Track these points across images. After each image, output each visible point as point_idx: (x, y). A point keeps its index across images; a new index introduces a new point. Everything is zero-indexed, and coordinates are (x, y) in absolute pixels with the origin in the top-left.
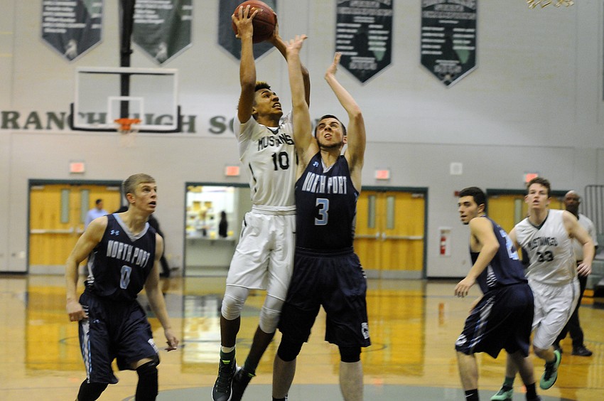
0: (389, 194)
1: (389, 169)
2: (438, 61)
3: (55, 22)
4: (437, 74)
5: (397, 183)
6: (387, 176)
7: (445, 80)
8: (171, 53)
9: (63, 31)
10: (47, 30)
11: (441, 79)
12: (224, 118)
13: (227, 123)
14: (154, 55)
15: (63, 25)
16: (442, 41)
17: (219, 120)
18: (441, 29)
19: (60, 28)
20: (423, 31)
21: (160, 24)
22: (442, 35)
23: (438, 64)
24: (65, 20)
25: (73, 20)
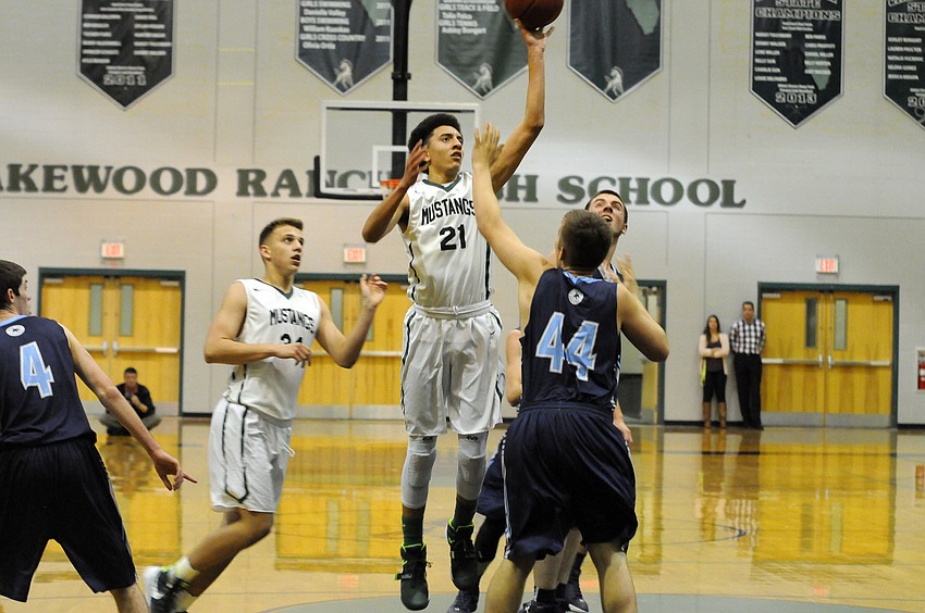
0: (836, 295)
1: (838, 257)
2: (912, 90)
3: (318, 33)
4: (911, 111)
5: (848, 279)
6: (835, 269)
7: (922, 121)
8: (497, 79)
9: (332, 47)
10: (307, 45)
11: (918, 119)
12: (581, 180)
13: (585, 187)
14: (472, 83)
15: (333, 38)
16: (921, 59)
17: (574, 182)
18: (919, 40)
19: (326, 42)
20: (889, 44)
21: (480, 35)
22: (919, 50)
23: (913, 94)
24: (335, 31)
25: (347, 30)
